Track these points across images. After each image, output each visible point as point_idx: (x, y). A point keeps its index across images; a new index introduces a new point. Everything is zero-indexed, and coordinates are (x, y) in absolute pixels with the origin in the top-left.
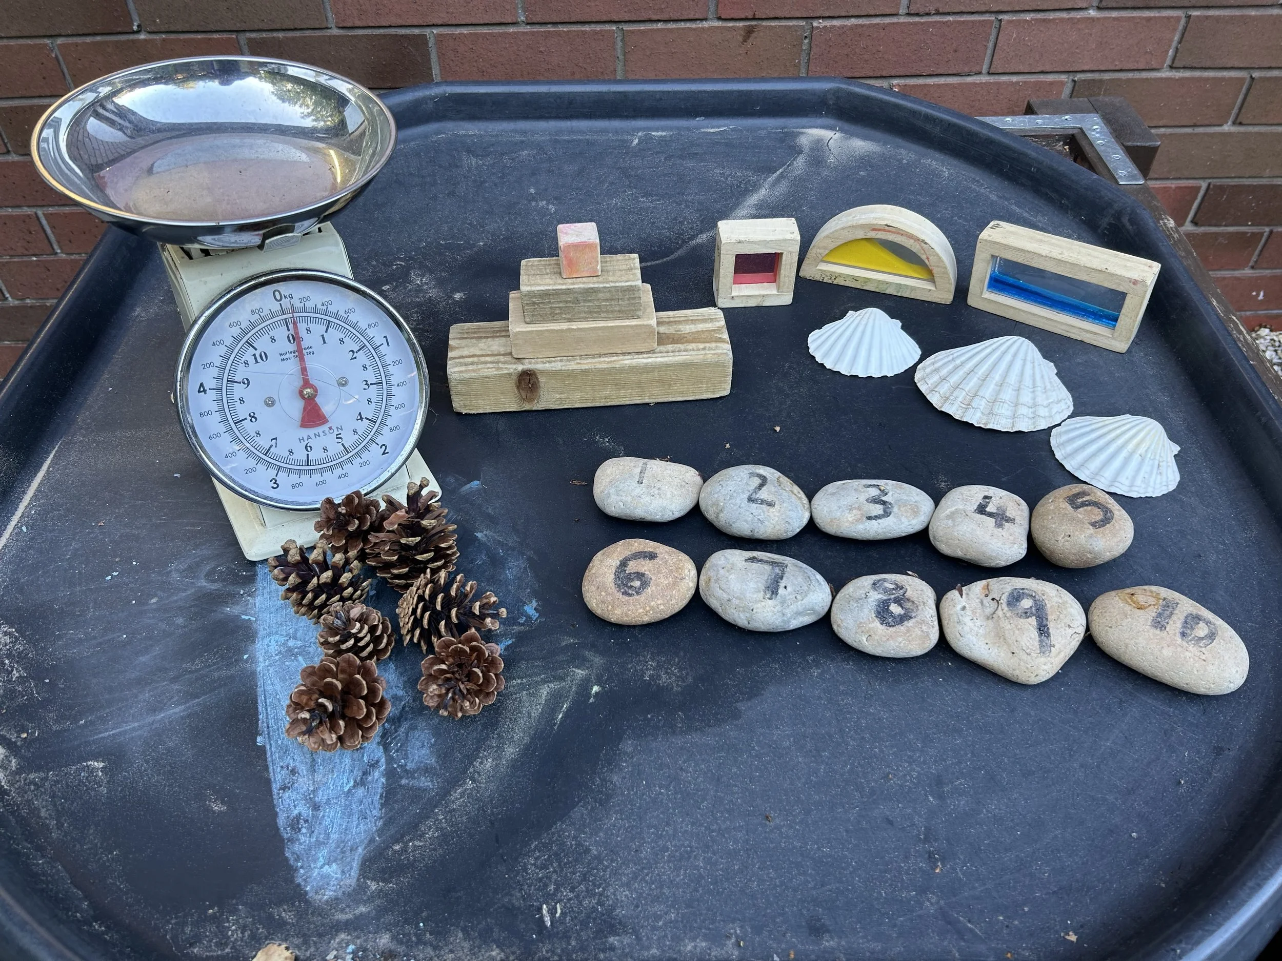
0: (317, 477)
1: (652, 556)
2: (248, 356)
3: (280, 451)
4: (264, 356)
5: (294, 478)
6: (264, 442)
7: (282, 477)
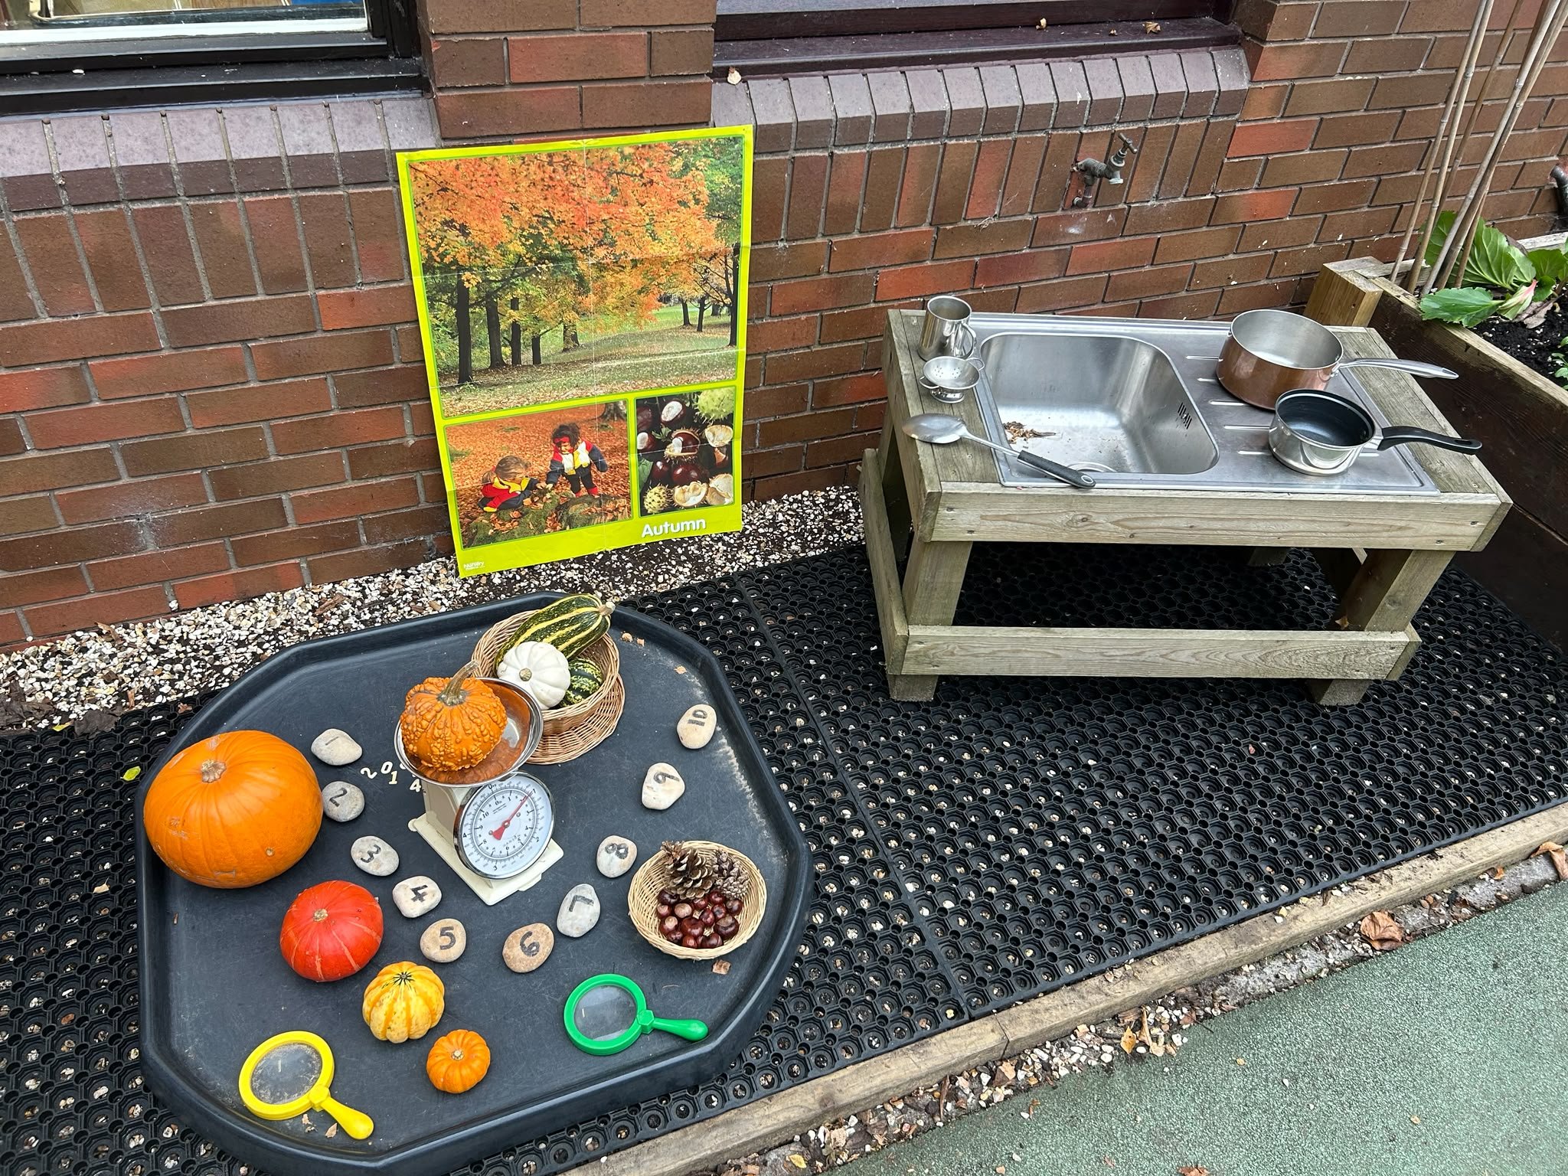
0: (512, 860)
1: (530, 934)
2: (481, 816)
3: (497, 853)
4: (487, 814)
5: (503, 863)
6: (490, 851)
7: (499, 865)
